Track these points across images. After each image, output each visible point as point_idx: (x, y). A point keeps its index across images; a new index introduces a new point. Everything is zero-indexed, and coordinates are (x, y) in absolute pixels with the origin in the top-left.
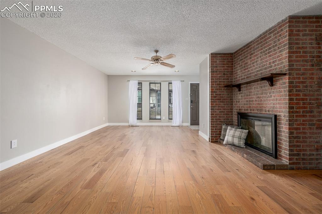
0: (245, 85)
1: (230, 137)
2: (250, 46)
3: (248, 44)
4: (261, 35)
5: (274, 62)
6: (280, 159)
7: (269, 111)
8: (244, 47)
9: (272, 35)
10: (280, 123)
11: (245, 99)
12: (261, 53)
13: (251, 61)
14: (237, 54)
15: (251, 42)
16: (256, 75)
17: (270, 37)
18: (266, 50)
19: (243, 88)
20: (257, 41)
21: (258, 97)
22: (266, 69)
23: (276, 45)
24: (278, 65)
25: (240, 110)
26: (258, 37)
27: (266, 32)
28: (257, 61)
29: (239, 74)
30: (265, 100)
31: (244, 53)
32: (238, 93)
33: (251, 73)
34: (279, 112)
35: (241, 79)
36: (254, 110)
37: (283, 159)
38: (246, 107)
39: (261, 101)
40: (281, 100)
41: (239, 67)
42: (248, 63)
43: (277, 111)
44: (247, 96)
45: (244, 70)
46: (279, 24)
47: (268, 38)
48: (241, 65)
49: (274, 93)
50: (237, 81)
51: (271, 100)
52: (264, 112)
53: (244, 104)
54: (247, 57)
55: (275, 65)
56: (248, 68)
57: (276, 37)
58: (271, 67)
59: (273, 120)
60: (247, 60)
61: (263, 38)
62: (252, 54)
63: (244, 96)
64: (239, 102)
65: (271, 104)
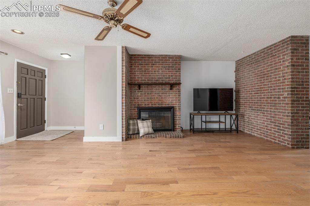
0: (147, 86)
1: (146, 128)
2: (151, 58)
3: (149, 55)
4: (162, 55)
5: (172, 76)
6: (176, 131)
7: (168, 104)
8: (145, 55)
9: (171, 59)
10: (176, 111)
11: (146, 96)
12: (162, 67)
13: (152, 69)
14: (134, 58)
15: (153, 55)
16: (157, 80)
17: (170, 60)
18: (166, 67)
19: (143, 87)
20: (158, 58)
21: (160, 96)
22: (166, 78)
23: (173, 67)
24: (175, 78)
25: (139, 105)
26: (160, 56)
27: (167, 55)
28: (158, 71)
29: (138, 76)
30: (165, 98)
31: (145, 60)
32: (137, 91)
33: (152, 78)
34: (175, 104)
35: (141, 80)
36: (155, 105)
37: (177, 130)
38: (146, 103)
39: (162, 98)
40: (176, 98)
41: (138, 69)
42: (149, 69)
43: (174, 104)
44: (148, 94)
45: (144, 73)
46: (175, 56)
47: (168, 60)
48: (141, 69)
49: (172, 94)
50: (135, 80)
51: (170, 98)
52: (164, 106)
53: (145, 100)
54: (148, 64)
55: (173, 78)
56: (149, 74)
57: (173, 62)
58: (170, 78)
59: (172, 109)
60: (148, 67)
61: (163, 58)
62: (154, 64)
63: (144, 94)
64: (137, 98)
65: (170, 100)
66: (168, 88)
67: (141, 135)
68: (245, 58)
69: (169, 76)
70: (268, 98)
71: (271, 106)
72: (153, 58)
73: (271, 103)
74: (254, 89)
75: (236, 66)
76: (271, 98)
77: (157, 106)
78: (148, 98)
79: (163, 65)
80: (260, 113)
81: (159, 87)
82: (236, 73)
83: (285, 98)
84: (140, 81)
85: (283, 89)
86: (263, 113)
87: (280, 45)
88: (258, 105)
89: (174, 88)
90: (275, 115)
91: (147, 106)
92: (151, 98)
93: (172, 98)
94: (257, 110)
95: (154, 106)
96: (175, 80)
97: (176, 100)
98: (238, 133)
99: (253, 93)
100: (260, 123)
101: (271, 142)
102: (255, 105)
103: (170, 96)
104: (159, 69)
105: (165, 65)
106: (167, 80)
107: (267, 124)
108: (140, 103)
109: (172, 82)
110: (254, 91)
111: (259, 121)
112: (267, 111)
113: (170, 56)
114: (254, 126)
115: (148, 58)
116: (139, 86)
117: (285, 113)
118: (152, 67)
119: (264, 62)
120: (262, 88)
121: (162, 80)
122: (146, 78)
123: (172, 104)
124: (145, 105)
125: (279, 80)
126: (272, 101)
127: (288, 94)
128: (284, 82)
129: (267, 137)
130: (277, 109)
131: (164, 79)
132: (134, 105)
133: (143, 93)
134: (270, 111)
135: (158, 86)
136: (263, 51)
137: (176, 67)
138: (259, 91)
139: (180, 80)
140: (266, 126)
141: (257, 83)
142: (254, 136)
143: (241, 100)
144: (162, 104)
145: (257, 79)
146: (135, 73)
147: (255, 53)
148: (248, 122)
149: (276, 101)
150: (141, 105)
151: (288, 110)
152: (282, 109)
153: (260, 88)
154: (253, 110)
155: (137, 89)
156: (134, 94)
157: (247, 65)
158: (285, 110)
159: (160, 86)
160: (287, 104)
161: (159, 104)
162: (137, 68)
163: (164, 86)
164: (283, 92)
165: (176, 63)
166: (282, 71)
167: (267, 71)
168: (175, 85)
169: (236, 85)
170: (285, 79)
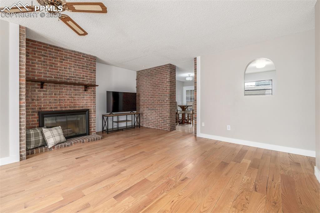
0: (53, 84)
3: (58, 47)
4: (75, 52)
5: (86, 76)
6: (91, 134)
7: (82, 107)
8: (50, 46)
9: (85, 59)
10: (91, 114)
11: (52, 97)
12: (75, 65)
13: (62, 65)
14: (33, 44)
15: (63, 49)
16: (68, 79)
18: (80, 66)
19: (47, 86)
20: (70, 53)
21: (72, 97)
22: (80, 78)
23: (88, 67)
24: (89, 79)
25: (40, 108)
26: (72, 51)
27: (81, 53)
28: (69, 69)
29: (39, 70)
30: (78, 100)
31: (50, 51)
32: (37, 90)
33: (62, 76)
34: (90, 107)
35: (44, 76)
36: (65, 107)
37: (93, 133)
38: (53, 105)
39: (74, 100)
40: (91, 100)
41: (39, 61)
42: (57, 64)
43: (88, 107)
44: (55, 94)
45: (50, 68)
46: (90, 56)
47: (82, 59)
48: (44, 62)
49: (86, 95)
50: (34, 75)
51: (84, 100)
52: (77, 108)
53: (50, 103)
54: (56, 58)
55: (87, 79)
56: (57, 69)
57: (88, 62)
58: (84, 78)
59: (87, 112)
60: (55, 61)
61: (76, 55)
62: (64, 60)
63: (50, 94)
64: (38, 100)
65: (84, 102)
66: (82, 89)
67: (49, 147)
68: (143, 70)
69: (83, 76)
70: (158, 101)
71: (160, 106)
72: (63, 51)
73: (160, 104)
74: (150, 94)
75: (137, 75)
76: (160, 101)
77: (68, 109)
78: (55, 100)
79: (76, 62)
80: (154, 111)
81: (71, 87)
82: (137, 81)
83: (167, 101)
84: (42, 77)
85: (166, 95)
86: (155, 111)
87: (164, 67)
88: (152, 106)
89: (89, 90)
90: (162, 112)
91: (54, 110)
92: (60, 100)
93: (86, 100)
94: (152, 109)
95: (64, 109)
96: (90, 82)
97: (91, 102)
98: (140, 128)
99: (149, 97)
100: (154, 118)
101: (160, 129)
102: (150, 106)
103: (84, 98)
104: (71, 67)
105: (78, 63)
106: (81, 81)
107: (158, 118)
108: (42, 106)
109: (87, 83)
110: (149, 96)
111: (153, 117)
112: (157, 110)
113: (84, 54)
114: (150, 121)
115: (55, 50)
116: (42, 84)
117: (167, 110)
118: (62, 62)
119: (156, 76)
120: (155, 94)
121: (75, 80)
122: (53, 75)
123: (86, 107)
124: (51, 108)
125: (164, 90)
126: (161, 103)
127: (168, 99)
128: (166, 91)
129: (157, 127)
130: (163, 108)
131: (77, 79)
132: (32, 109)
133: (48, 93)
134: (159, 110)
135: (69, 86)
136: (155, 68)
137: (91, 68)
138: (153, 96)
139: (95, 82)
140: (157, 120)
141: (152, 90)
142: (150, 128)
143: (141, 102)
144: (74, 107)
145: (152, 87)
146: (35, 66)
147: (151, 69)
148: (146, 119)
149: (162, 103)
150: (43, 108)
151: (168, 108)
152: (166, 108)
153: (154, 94)
154: (149, 109)
155: (38, 88)
156: (32, 94)
157: (145, 76)
158: (167, 108)
159: (73, 86)
160: (168, 105)
161: (70, 107)
162: (37, 60)
163: (77, 86)
164: (166, 97)
165: (91, 63)
166: (166, 84)
167: (158, 83)
168: (90, 86)
169: (137, 90)
170: (167, 89)
